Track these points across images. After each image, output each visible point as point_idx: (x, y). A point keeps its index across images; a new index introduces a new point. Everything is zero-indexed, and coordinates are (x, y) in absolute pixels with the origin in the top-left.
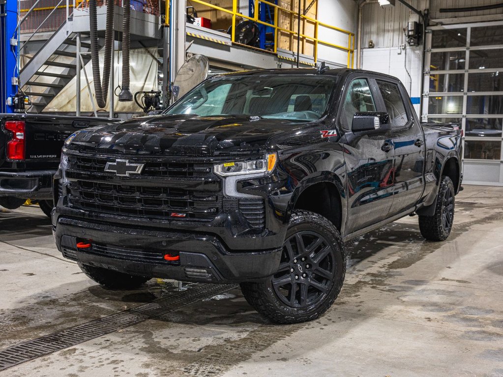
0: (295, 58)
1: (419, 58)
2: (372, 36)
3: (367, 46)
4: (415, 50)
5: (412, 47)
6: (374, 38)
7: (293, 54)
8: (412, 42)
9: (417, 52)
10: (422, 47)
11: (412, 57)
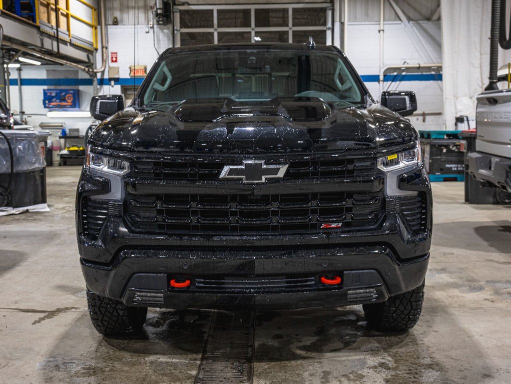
0: (54, 32)
1: (168, 38)
2: (115, 12)
3: (110, 22)
4: (164, 29)
5: (160, 26)
6: (117, 14)
7: (52, 28)
8: (161, 21)
9: (166, 31)
10: (170, 26)
11: (161, 36)
